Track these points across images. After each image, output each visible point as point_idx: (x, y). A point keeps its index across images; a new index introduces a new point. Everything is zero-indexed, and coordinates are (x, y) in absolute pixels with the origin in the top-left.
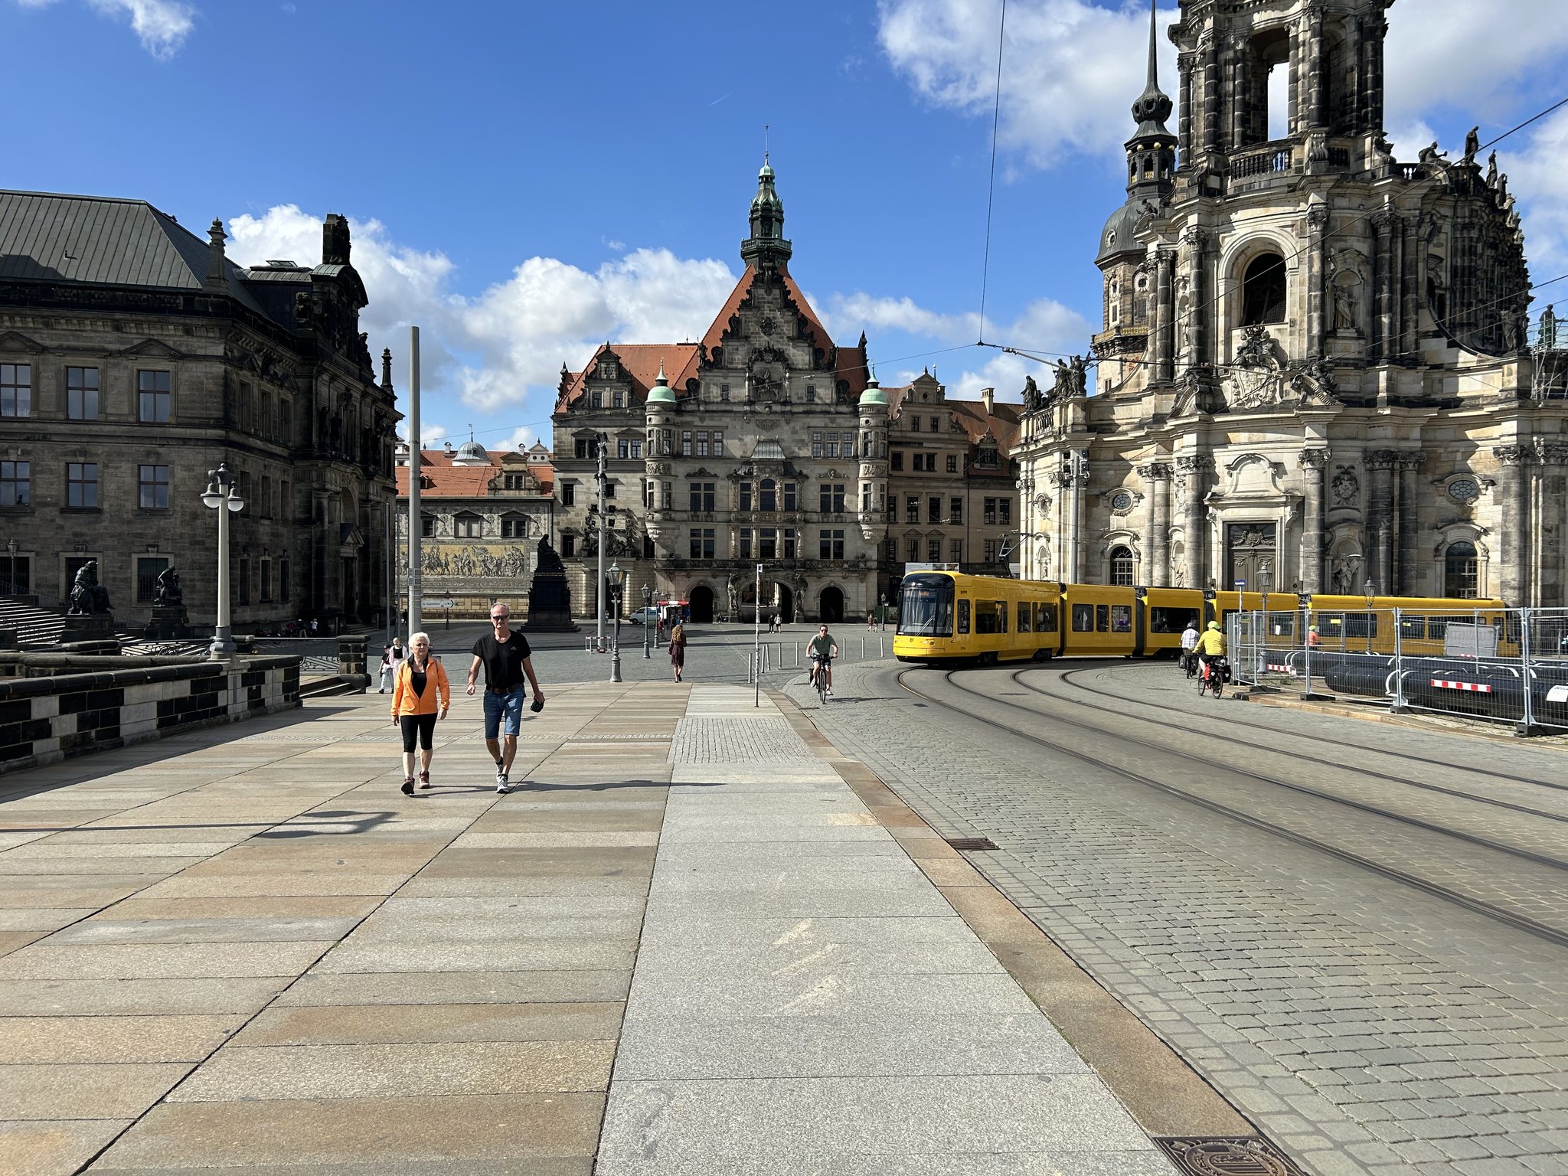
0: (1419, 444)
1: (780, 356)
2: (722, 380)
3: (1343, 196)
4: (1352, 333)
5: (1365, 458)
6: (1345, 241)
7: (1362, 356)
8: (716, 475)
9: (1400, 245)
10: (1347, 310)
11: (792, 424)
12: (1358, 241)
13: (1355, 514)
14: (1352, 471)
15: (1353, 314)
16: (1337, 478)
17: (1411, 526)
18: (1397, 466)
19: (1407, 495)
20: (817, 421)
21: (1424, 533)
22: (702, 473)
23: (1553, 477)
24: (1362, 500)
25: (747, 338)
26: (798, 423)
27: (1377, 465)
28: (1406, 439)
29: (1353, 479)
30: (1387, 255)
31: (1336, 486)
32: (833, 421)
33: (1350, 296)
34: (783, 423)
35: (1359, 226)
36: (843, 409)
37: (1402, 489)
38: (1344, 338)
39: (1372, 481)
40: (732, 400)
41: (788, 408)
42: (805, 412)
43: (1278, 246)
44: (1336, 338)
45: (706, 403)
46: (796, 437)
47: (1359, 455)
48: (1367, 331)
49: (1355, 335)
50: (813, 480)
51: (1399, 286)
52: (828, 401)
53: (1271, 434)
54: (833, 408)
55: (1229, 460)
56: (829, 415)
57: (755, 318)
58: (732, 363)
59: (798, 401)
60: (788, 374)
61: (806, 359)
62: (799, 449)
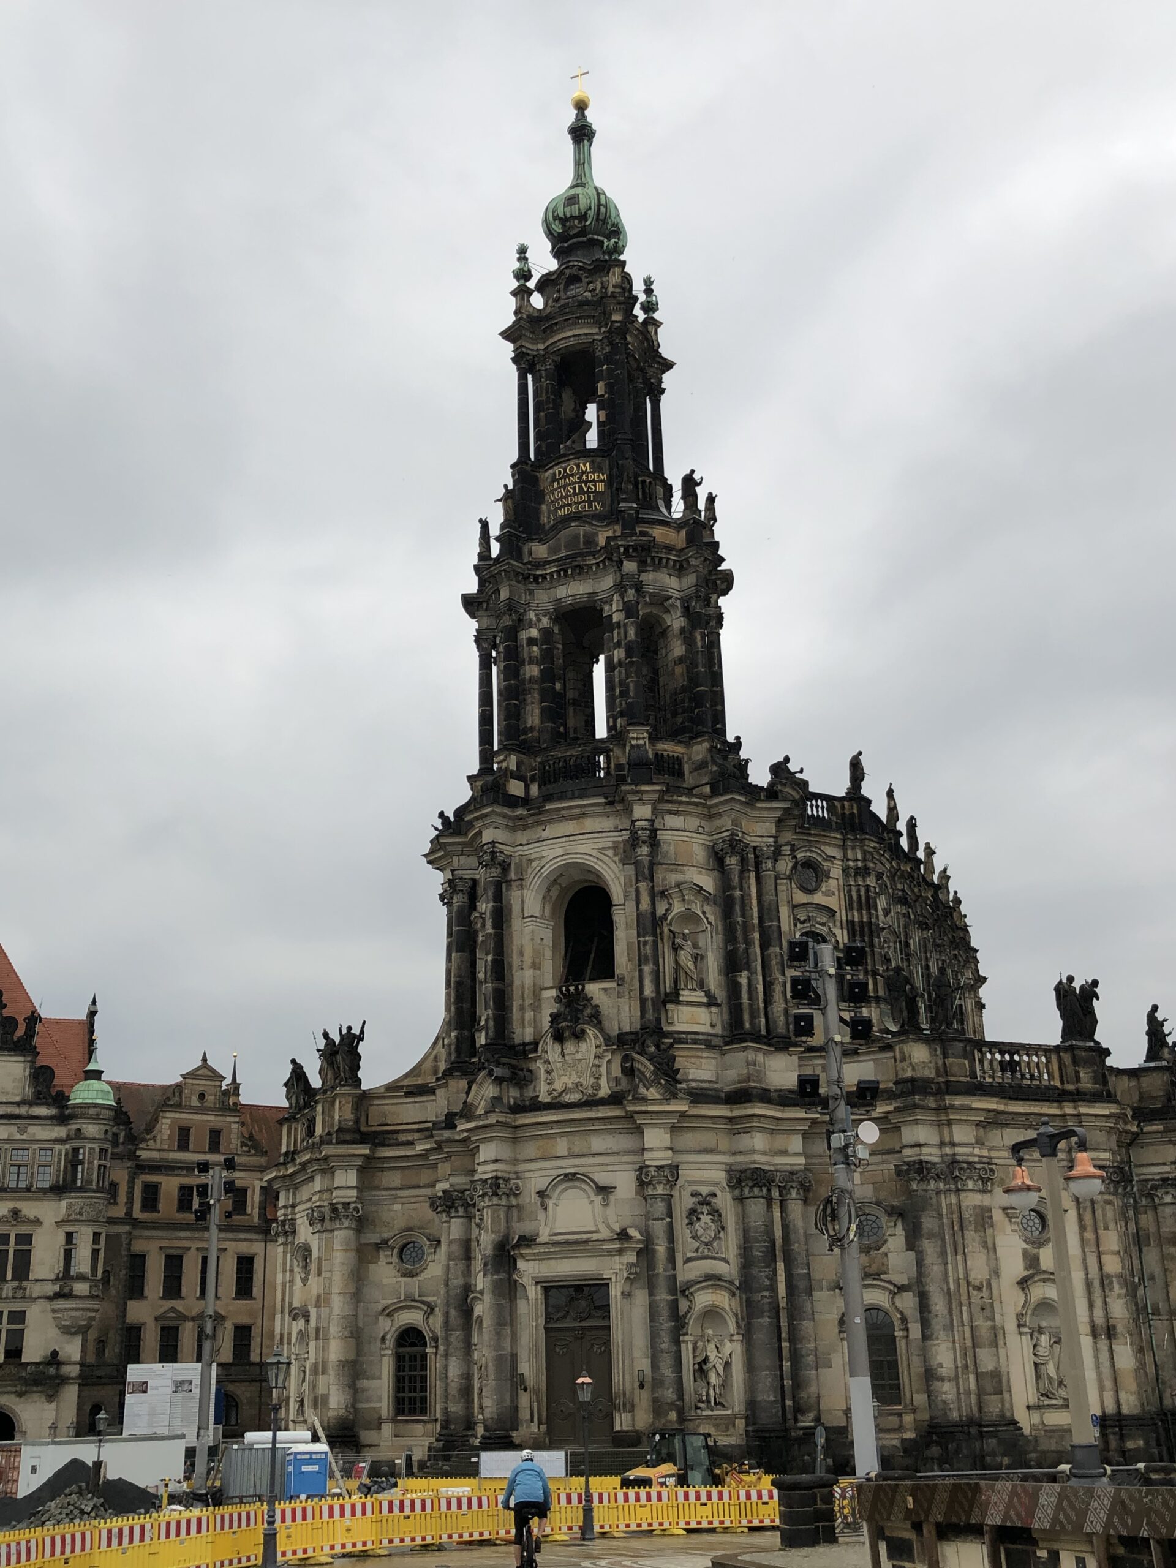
0: (802, 1160)
3: (676, 813)
4: (699, 996)
5: (729, 1181)
6: (682, 872)
7: (718, 1030)
9: (753, 881)
10: (691, 964)
12: (700, 873)
13: (721, 1268)
14: (713, 1200)
15: (700, 972)
16: (693, 1212)
17: (802, 1285)
18: (775, 1193)
19: (792, 1236)
21: (821, 1296)
23: (975, 1207)
24: (730, 1245)
27: (746, 1190)
28: (784, 1152)
29: (716, 1213)
30: (738, 893)
31: (691, 1223)
32: (23, 1131)
33: (695, 946)
35: (699, 854)
36: (41, 1111)
37: (785, 1227)
38: (689, 1004)
39: (743, 1217)
43: (598, 875)
44: (678, 1002)
47: (721, 1176)
48: (720, 995)
49: (705, 1000)
51: (757, 935)
52: (17, 1099)
53: (598, 1143)
54: (23, 1110)
55: (542, 1183)
56: (18, 1122)
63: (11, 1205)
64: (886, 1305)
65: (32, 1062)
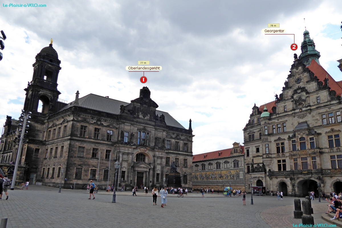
1: (303, 89)
2: (284, 105)
8: (284, 139)
11: (312, 114)
20: (323, 110)
22: (279, 139)
25: (291, 88)
26: (314, 113)
32: (330, 108)
34: (308, 114)
36: (334, 102)
40: (287, 110)
41: (309, 108)
42: (317, 108)
45: (278, 114)
46: (314, 118)
50: (323, 134)
52: (326, 101)
54: (329, 103)
56: (327, 106)
57: (293, 80)
58: (286, 98)
59: (313, 104)
60: (308, 95)
61: (315, 87)
62: (316, 123)
65: (329, 91)
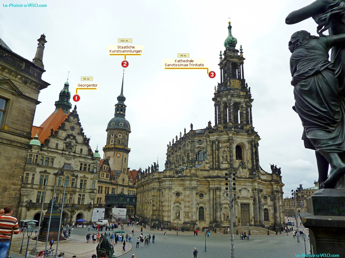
1: (74, 138)
2: (56, 142)
8: (50, 173)
11: (75, 159)
20: (82, 160)
22: (45, 172)
25: (65, 130)
26: (77, 160)
34: (73, 159)
36: (89, 157)
40: (58, 148)
41: (75, 154)
42: (79, 156)
46: (76, 163)
50: (79, 178)
52: (86, 154)
53: (248, 184)
54: (87, 157)
55: (240, 189)
56: (86, 159)
57: (69, 125)
58: (60, 137)
59: (78, 153)
60: (76, 144)
61: (81, 140)
62: (76, 167)
63: (84, 174)
64: (268, 208)
65: (88, 148)
